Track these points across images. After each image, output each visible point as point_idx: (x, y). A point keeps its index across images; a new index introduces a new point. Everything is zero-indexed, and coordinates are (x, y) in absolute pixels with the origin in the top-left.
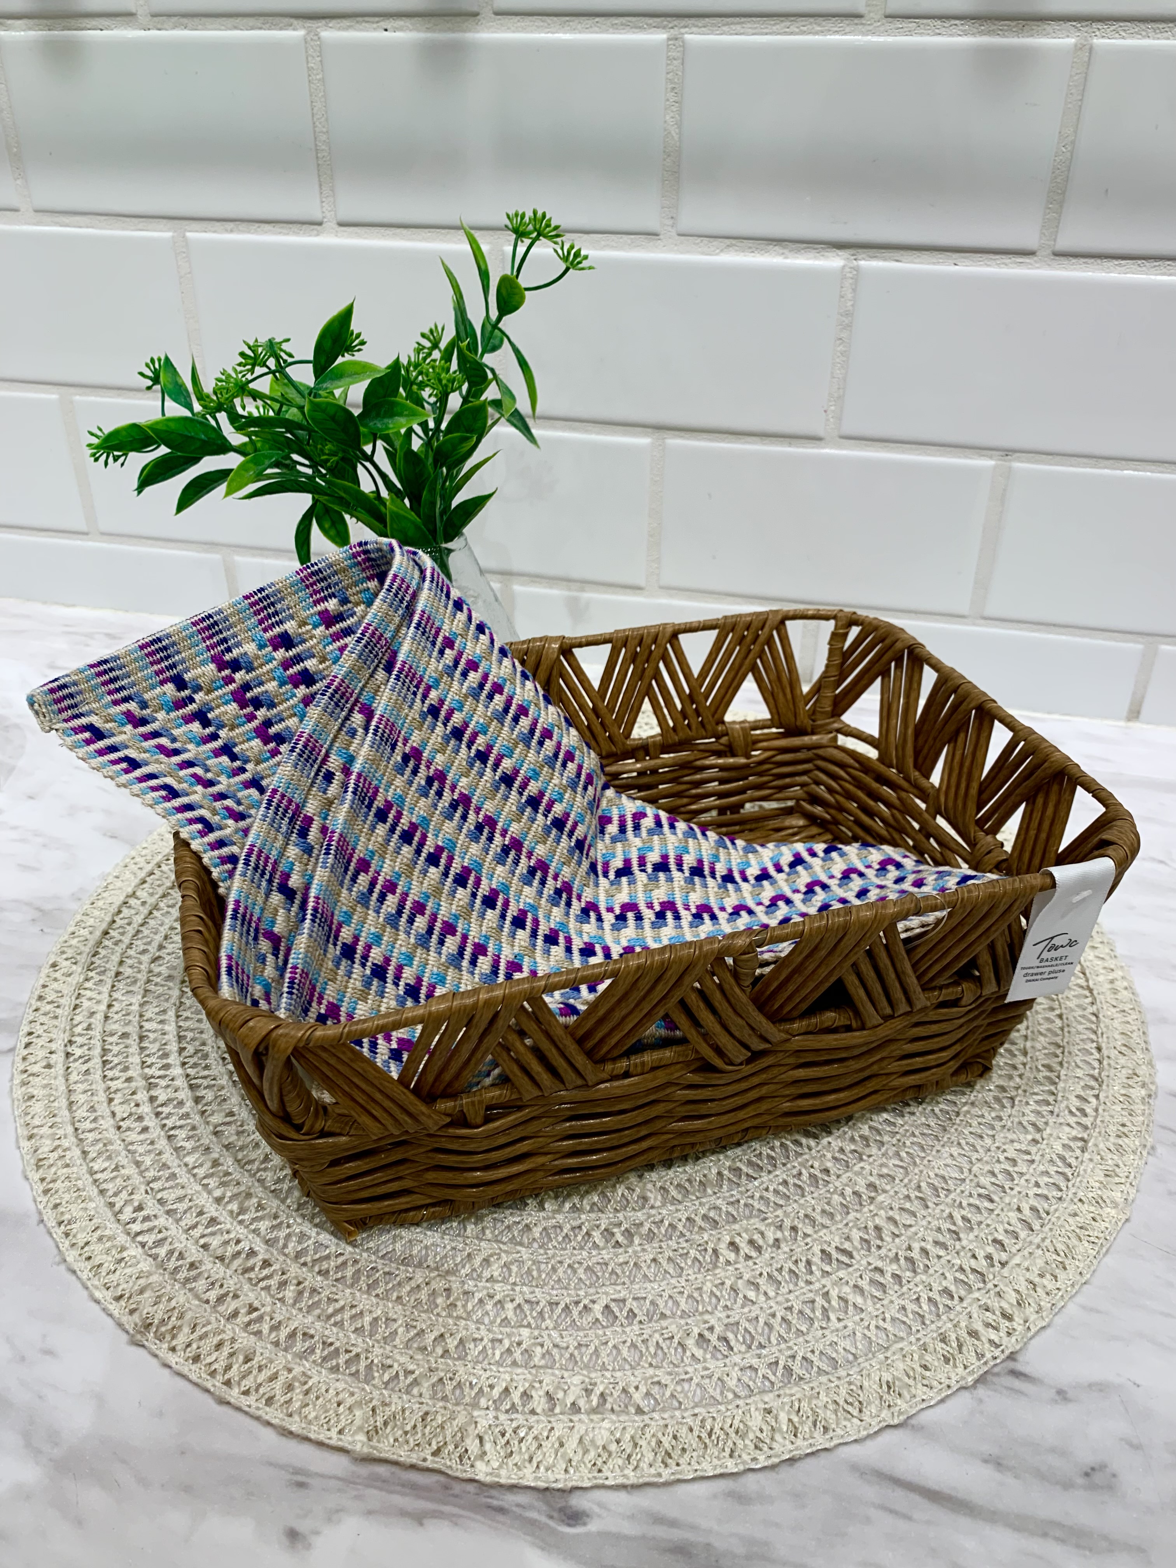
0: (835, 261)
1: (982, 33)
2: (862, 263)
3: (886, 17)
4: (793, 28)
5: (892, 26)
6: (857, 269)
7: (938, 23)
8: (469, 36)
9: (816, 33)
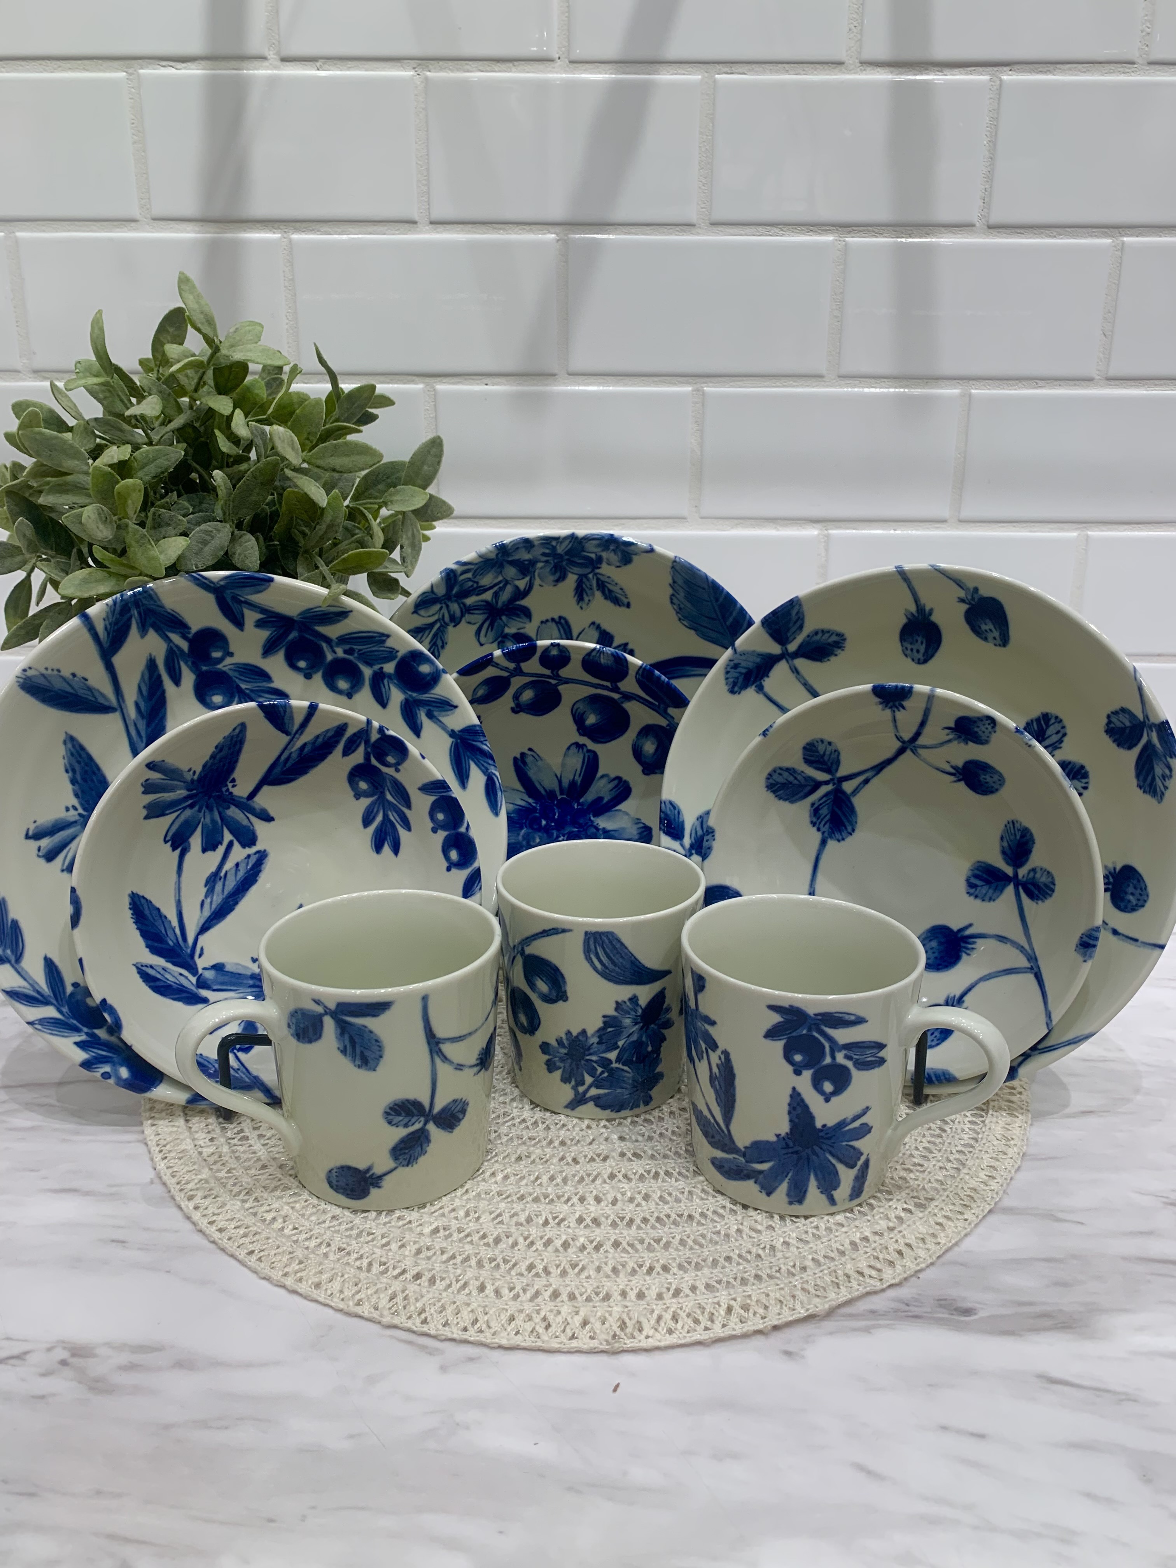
0: (813, 532)
1: (901, 387)
2: (831, 532)
3: (839, 377)
4: (778, 384)
5: (843, 382)
6: (828, 536)
7: (873, 381)
8: (548, 388)
9: (794, 387)
